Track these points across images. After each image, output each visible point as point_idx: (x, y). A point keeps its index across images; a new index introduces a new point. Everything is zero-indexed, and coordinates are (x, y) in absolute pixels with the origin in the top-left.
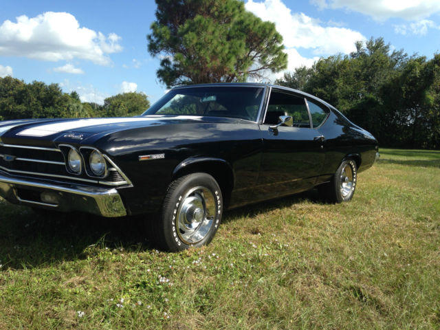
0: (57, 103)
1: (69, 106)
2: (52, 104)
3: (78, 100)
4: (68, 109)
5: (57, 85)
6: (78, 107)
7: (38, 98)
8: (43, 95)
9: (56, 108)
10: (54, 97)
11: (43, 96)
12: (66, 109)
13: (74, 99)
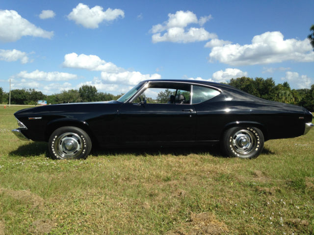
0: (271, 92)
1: (279, 93)
2: (267, 93)
3: (288, 88)
4: (278, 95)
5: (271, 79)
6: (285, 93)
7: (258, 89)
8: (261, 86)
9: (270, 95)
10: (269, 87)
11: (261, 88)
12: (276, 95)
13: (285, 88)
